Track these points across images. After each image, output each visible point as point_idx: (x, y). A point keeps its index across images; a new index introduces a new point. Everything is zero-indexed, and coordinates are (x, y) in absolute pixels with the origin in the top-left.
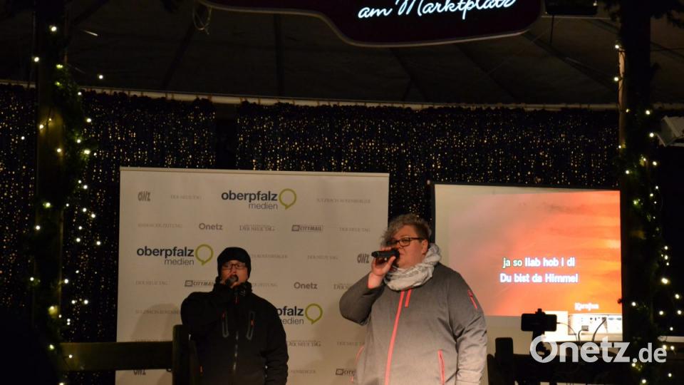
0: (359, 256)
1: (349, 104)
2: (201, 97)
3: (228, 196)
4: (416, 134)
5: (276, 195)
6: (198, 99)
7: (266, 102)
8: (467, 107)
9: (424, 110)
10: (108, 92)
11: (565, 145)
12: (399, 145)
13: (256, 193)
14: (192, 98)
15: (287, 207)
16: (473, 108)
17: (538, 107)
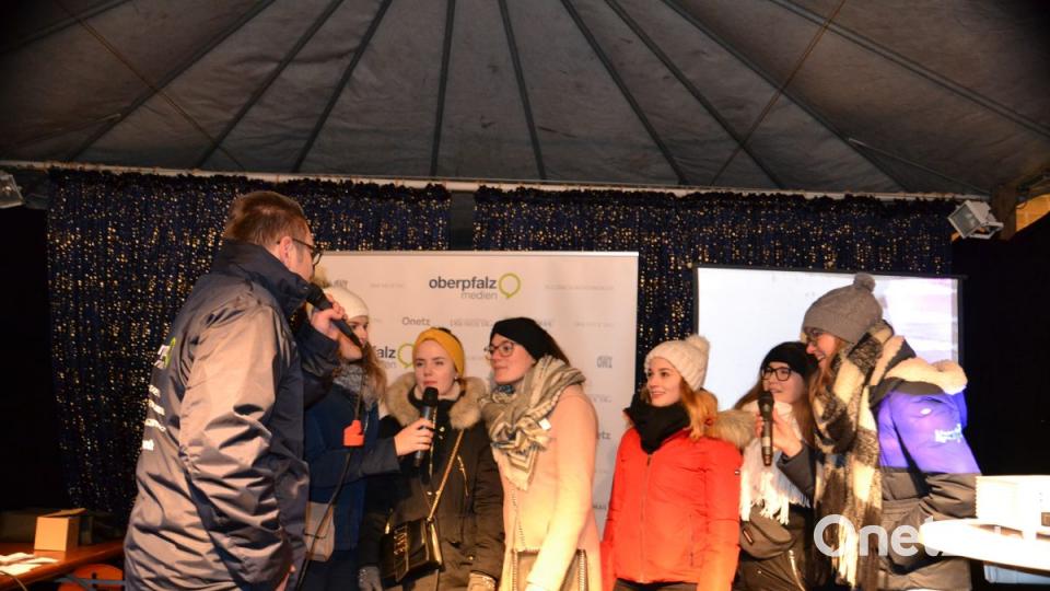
0: (600, 358)
1: (602, 189)
2: (433, 183)
3: (438, 283)
4: (681, 222)
5: (494, 282)
6: (429, 185)
7: (506, 188)
8: (739, 192)
9: (688, 195)
10: (334, 180)
11: (850, 237)
12: (660, 236)
13: (470, 279)
14: (422, 185)
15: (508, 296)
16: (745, 193)
17: (820, 195)
